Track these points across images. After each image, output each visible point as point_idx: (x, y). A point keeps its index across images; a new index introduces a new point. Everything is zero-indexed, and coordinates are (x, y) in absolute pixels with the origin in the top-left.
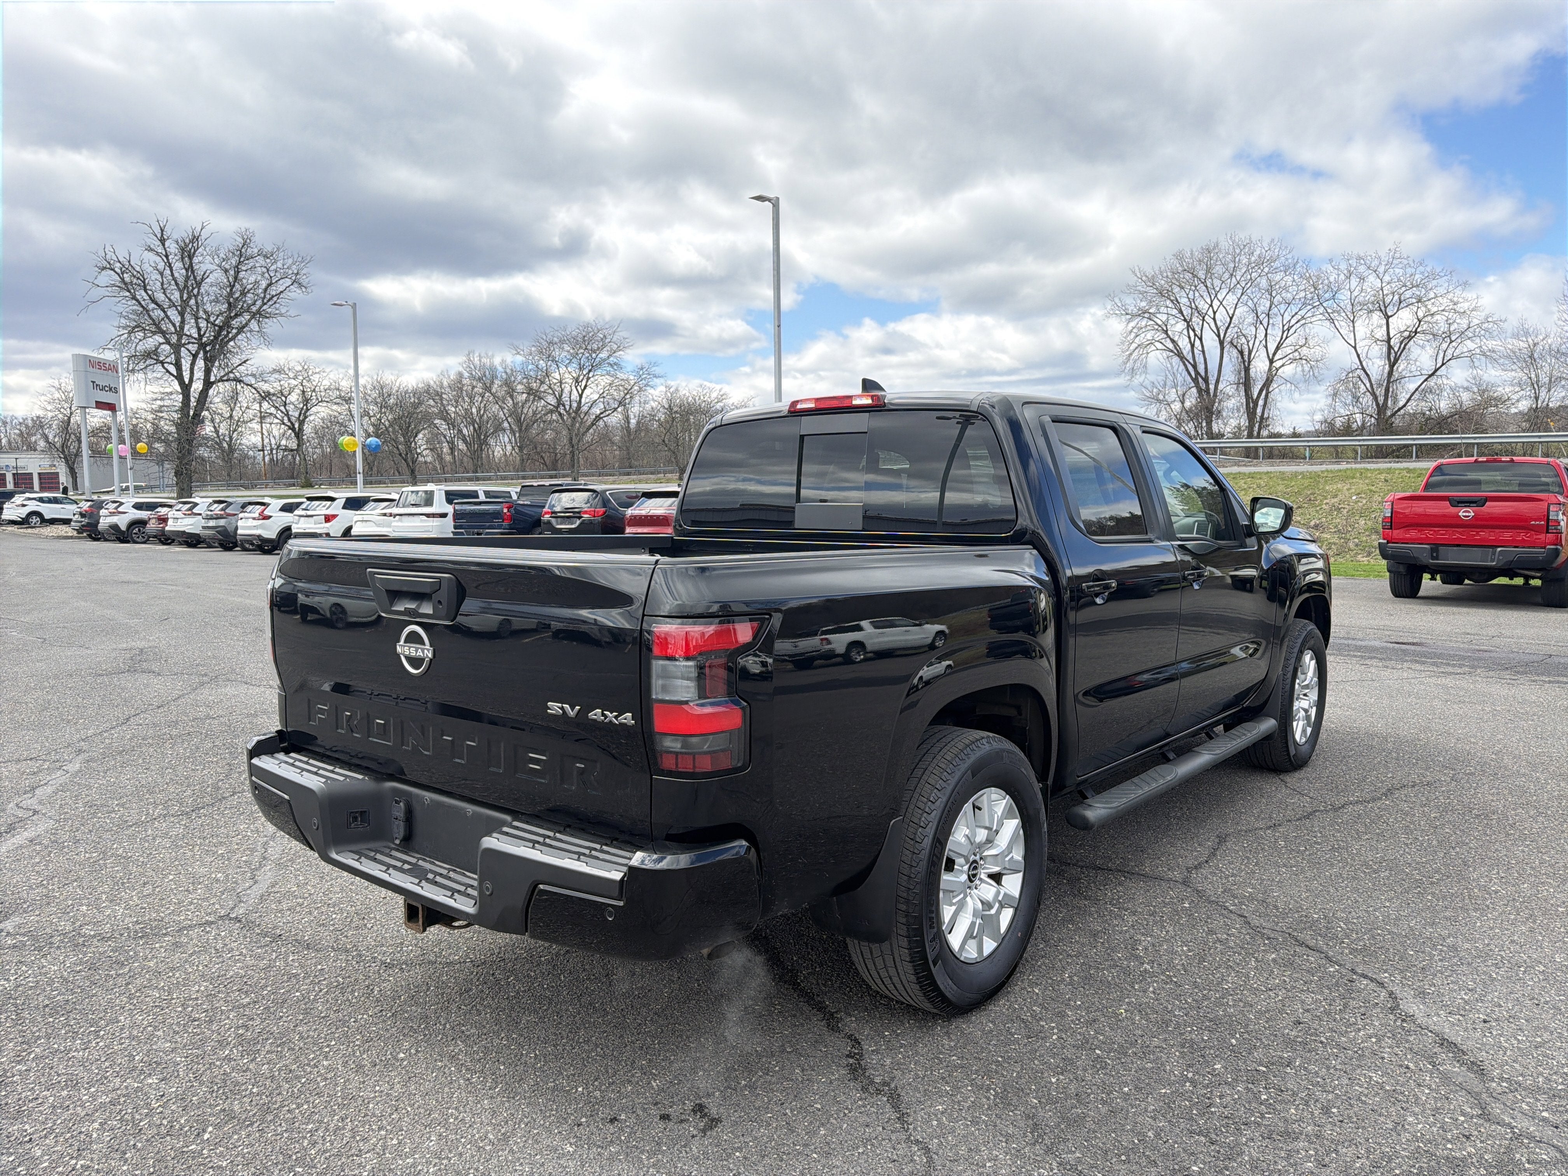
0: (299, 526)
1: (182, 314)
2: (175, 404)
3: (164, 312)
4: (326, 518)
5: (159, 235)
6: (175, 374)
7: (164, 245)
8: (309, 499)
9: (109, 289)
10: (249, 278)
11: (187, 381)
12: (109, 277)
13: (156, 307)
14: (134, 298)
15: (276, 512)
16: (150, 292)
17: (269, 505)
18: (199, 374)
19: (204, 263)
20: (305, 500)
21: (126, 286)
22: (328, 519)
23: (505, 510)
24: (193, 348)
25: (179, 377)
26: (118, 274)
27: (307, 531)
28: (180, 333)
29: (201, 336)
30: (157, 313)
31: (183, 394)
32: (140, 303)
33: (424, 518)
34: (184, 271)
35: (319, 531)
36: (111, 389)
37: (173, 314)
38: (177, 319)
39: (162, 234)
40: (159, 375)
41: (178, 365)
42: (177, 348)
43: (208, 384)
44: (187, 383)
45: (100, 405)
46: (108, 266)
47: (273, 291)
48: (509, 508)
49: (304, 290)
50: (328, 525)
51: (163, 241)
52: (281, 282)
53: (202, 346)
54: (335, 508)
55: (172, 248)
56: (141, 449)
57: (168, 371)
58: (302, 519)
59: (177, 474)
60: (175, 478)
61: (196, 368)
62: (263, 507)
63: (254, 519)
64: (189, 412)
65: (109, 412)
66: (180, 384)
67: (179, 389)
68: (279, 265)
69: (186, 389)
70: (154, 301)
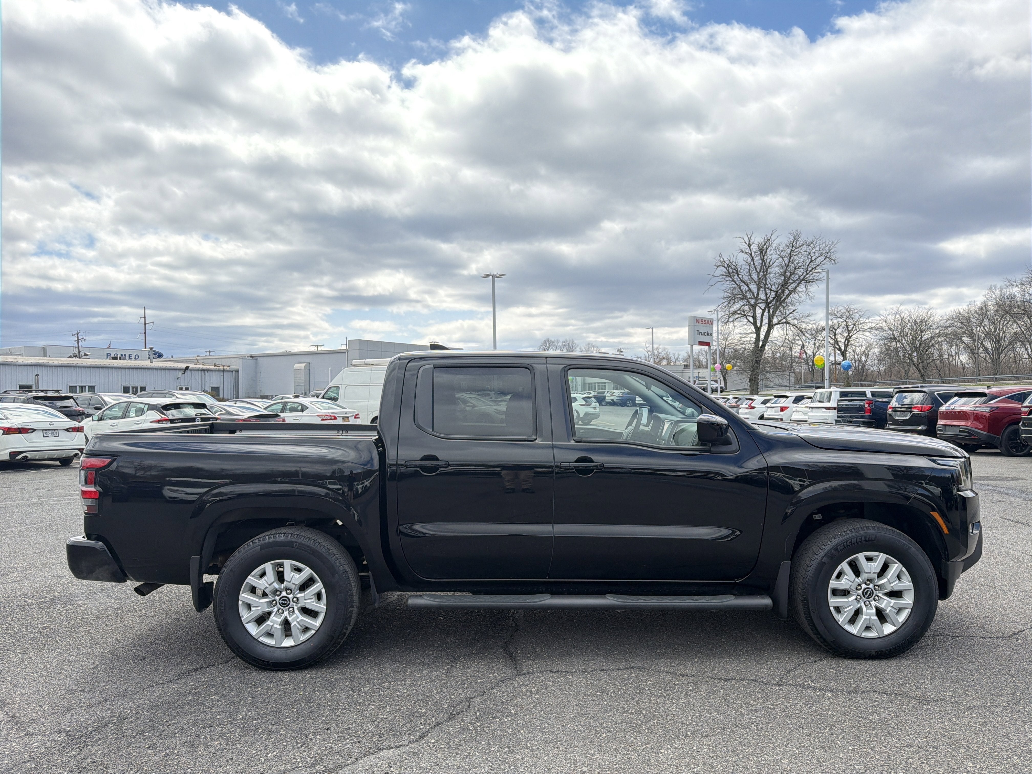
0: (767, 413)
1: (759, 287)
2: (752, 339)
3: (748, 287)
4: (781, 409)
5: (748, 243)
6: (753, 322)
7: (750, 247)
8: (775, 397)
9: (721, 277)
10: (799, 259)
11: (759, 325)
12: (722, 270)
13: (744, 284)
14: (733, 280)
15: (759, 405)
16: (740, 276)
17: (755, 400)
18: (766, 321)
19: (772, 255)
20: (773, 397)
21: (729, 275)
22: (782, 409)
23: (867, 406)
24: (763, 306)
25: (755, 324)
26: (726, 268)
27: (771, 417)
28: (757, 299)
29: (767, 298)
30: (745, 288)
31: (756, 333)
32: (736, 283)
33: (824, 410)
34: (761, 261)
35: (776, 417)
36: (708, 334)
37: (754, 287)
38: (755, 289)
39: (749, 241)
40: (745, 323)
41: (754, 317)
42: (754, 307)
43: (771, 327)
44: (759, 327)
45: (701, 343)
46: (721, 264)
47: (813, 265)
48: (869, 404)
49: (833, 262)
50: (782, 413)
51: (749, 246)
52: (818, 259)
53: (767, 304)
54: (788, 403)
55: (754, 248)
56: (728, 367)
57: (749, 321)
58: (769, 409)
59: (750, 380)
60: (749, 383)
61: (764, 317)
62: (751, 401)
63: (747, 408)
64: (759, 344)
65: (707, 347)
66: (755, 328)
67: (754, 330)
68: (817, 249)
69: (758, 330)
70: (743, 281)
